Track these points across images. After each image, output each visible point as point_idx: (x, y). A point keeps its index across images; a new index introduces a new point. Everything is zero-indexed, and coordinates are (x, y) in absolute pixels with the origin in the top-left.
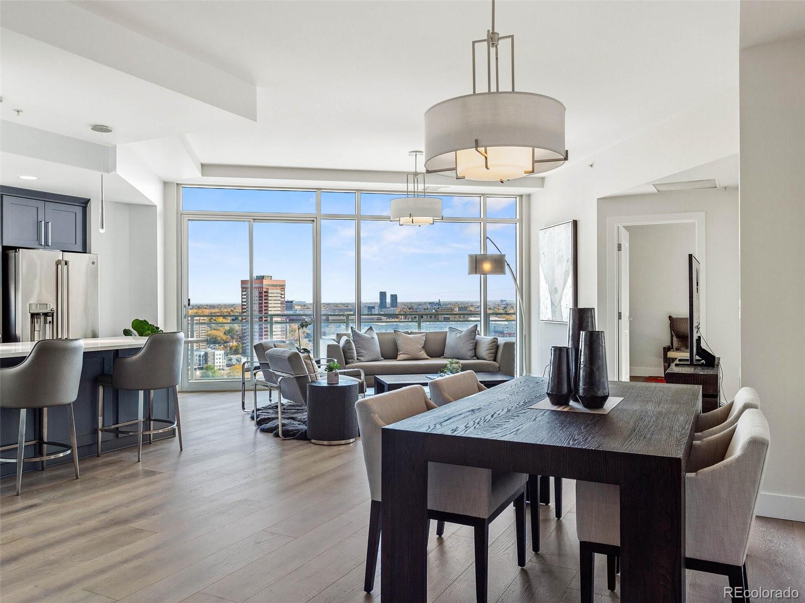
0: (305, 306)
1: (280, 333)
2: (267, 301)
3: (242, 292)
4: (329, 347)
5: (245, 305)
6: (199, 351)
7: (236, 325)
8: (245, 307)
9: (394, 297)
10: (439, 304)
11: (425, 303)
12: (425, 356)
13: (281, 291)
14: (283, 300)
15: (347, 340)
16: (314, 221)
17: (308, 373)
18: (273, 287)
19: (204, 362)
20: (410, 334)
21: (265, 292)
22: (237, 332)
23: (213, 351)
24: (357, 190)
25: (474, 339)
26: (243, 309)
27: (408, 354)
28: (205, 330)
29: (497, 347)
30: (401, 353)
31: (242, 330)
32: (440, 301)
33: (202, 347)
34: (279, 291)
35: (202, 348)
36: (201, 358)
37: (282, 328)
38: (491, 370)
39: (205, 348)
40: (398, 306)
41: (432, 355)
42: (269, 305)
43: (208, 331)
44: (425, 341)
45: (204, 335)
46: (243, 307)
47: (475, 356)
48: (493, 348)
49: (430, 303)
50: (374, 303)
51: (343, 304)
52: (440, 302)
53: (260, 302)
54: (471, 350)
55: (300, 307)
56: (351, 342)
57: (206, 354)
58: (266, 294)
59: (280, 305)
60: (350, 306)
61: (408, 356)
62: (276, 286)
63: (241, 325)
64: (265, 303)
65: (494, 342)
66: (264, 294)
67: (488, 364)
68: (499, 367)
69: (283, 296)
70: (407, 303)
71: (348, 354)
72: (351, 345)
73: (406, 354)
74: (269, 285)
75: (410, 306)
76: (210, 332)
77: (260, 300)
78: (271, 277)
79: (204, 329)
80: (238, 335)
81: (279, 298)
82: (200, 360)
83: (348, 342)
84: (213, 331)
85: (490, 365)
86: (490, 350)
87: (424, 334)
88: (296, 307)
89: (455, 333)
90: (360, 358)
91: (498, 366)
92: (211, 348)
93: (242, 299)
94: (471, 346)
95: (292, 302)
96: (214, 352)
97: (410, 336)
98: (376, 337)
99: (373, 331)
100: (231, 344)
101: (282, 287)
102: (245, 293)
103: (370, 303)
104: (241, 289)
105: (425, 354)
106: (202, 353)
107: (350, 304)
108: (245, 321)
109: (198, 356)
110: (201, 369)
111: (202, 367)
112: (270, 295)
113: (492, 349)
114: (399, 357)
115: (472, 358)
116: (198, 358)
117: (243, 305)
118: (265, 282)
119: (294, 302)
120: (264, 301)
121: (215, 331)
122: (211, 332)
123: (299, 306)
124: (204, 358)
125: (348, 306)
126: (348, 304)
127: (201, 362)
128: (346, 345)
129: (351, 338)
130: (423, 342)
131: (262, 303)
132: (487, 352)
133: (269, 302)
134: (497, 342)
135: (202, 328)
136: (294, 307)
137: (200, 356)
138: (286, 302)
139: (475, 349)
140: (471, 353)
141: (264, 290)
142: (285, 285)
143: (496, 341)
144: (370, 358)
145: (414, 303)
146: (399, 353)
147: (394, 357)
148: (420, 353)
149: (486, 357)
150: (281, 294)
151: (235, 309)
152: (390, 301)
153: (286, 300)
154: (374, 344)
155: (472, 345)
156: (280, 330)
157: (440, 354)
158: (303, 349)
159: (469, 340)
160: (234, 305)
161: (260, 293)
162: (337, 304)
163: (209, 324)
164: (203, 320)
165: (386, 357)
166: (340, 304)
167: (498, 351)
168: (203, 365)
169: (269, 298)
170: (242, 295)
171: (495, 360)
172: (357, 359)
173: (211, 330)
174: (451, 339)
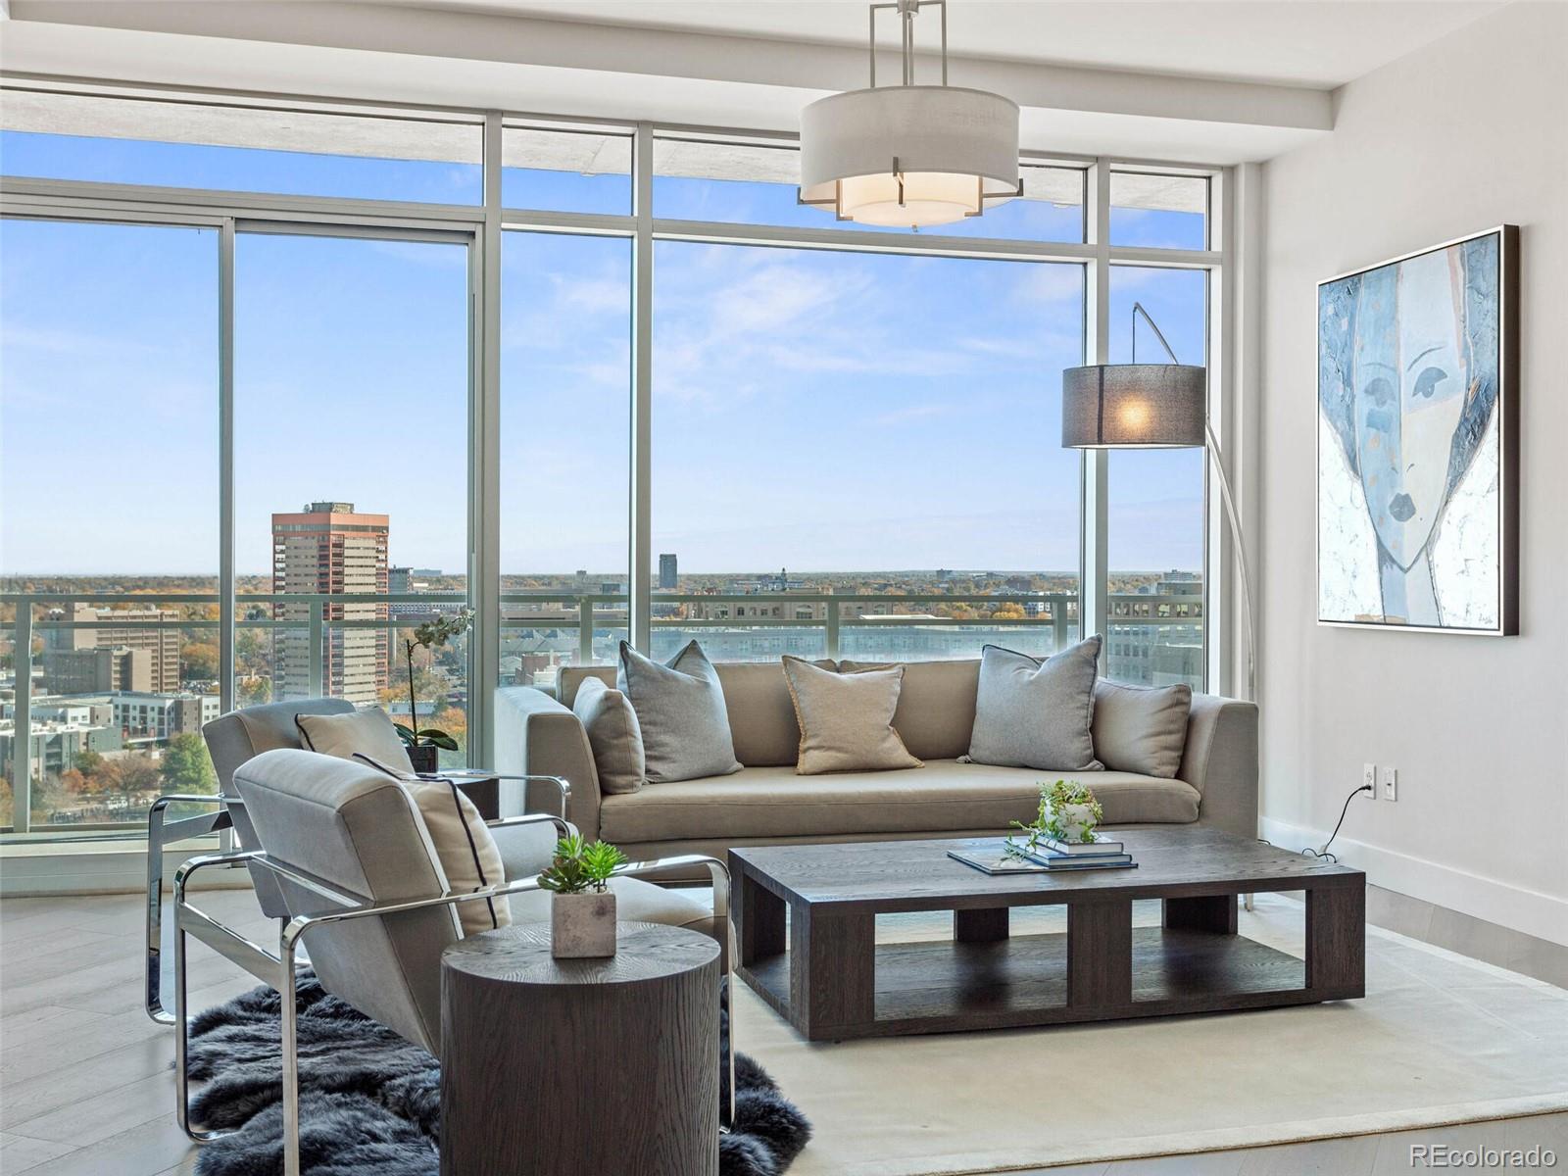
0: (439, 581)
1: (373, 651)
2: (339, 569)
3: (275, 544)
4: (537, 725)
5: (282, 579)
6: (159, 697)
7: (257, 631)
8: (284, 583)
9: (669, 561)
10: (782, 578)
11: (748, 577)
12: (902, 755)
13: (378, 542)
14: (383, 565)
15: (607, 698)
16: (472, 234)
17: (447, 888)
18: (354, 534)
19: (173, 725)
20: (838, 671)
21: (334, 545)
22: (260, 647)
23: (197, 697)
24: (638, 123)
25: (1089, 691)
26: (276, 588)
27: (839, 749)
28: (176, 643)
29: (1190, 724)
30: (811, 743)
31: (274, 642)
32: (787, 572)
33: (169, 687)
34: (372, 543)
35: (167, 690)
36: (166, 717)
37: (378, 638)
38: (1170, 815)
39: (174, 690)
40: (679, 584)
41: (927, 753)
42: (347, 580)
43: (184, 646)
44: (902, 699)
45: (173, 657)
46: (277, 583)
47: (1096, 756)
48: (1172, 727)
49: (760, 577)
50: (617, 576)
51: (536, 578)
52: (784, 574)
53: (323, 570)
54: (1081, 734)
55: (426, 585)
56: (623, 706)
57: (178, 706)
58: (338, 550)
59: (373, 580)
60: (555, 582)
61: (840, 755)
62: (364, 529)
63: (271, 629)
64: (335, 573)
65: (1179, 703)
66: (332, 550)
67: (1157, 793)
68: (1200, 805)
69: (382, 556)
70: (701, 577)
71: (613, 756)
72: (625, 719)
73: (829, 748)
74: (345, 528)
75: (708, 585)
76: (189, 648)
77: (321, 565)
78: (352, 505)
79: (175, 640)
80: (264, 655)
81: (373, 562)
82: (161, 722)
83: (610, 704)
84: (199, 645)
85: (1169, 794)
86: (1159, 734)
87: (894, 671)
88: (415, 585)
89: (1013, 666)
90: (656, 766)
91: (1198, 797)
92: (193, 690)
93: (275, 562)
94: (1080, 720)
95: (405, 571)
96: (199, 702)
97: (844, 677)
98: (714, 680)
99: (702, 656)
100: (245, 678)
101: (380, 531)
102: (283, 547)
103: (607, 577)
104: (272, 536)
105: (902, 747)
106: (169, 703)
107: (557, 578)
108: (281, 619)
109: (156, 710)
110: (162, 744)
111: (166, 741)
112: (347, 553)
113: (1170, 733)
114: (808, 760)
115: (1082, 767)
116: (156, 716)
117: (276, 579)
118: (335, 519)
119: (411, 572)
120: (332, 569)
121: (203, 645)
122: (193, 648)
123: (423, 581)
124: (173, 715)
125: (550, 584)
126: (552, 577)
127: (166, 727)
128: (605, 717)
129: (621, 689)
130: (895, 700)
131: (327, 574)
132: (1151, 743)
133: (347, 571)
134: (1188, 704)
135: (167, 637)
136: (411, 584)
137: (161, 711)
138: (391, 571)
139: (1093, 729)
140: (1080, 746)
141: (333, 539)
142: (387, 528)
143: (1186, 700)
144: (697, 767)
145: (719, 577)
146: (802, 746)
147: (787, 760)
148: (887, 745)
149: (1148, 762)
150: (378, 551)
151: (256, 589)
152: (658, 573)
153: (390, 566)
154: (710, 708)
155: (1083, 712)
156: (373, 642)
157: (956, 749)
158: (424, 733)
159: (1071, 697)
160: (254, 577)
161: (324, 548)
162: (522, 578)
163: (186, 626)
164: (173, 616)
165: (752, 760)
166: (529, 577)
167: (1194, 738)
168: (169, 734)
169: (347, 562)
170: (275, 552)
171: (1180, 775)
172: (648, 771)
173: (192, 643)
174: (996, 692)
